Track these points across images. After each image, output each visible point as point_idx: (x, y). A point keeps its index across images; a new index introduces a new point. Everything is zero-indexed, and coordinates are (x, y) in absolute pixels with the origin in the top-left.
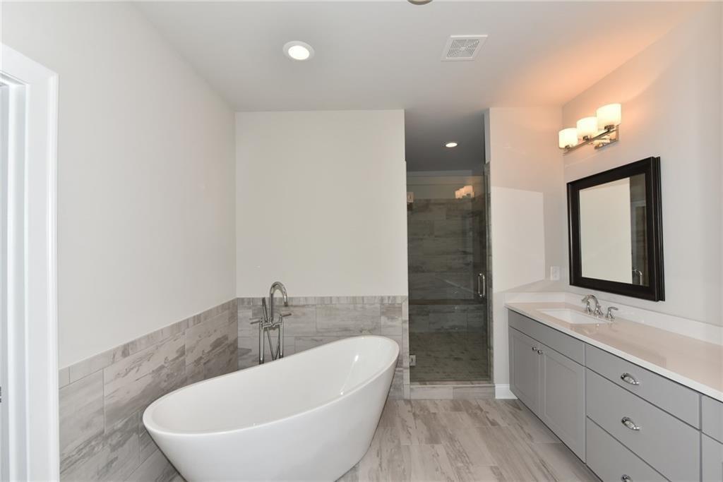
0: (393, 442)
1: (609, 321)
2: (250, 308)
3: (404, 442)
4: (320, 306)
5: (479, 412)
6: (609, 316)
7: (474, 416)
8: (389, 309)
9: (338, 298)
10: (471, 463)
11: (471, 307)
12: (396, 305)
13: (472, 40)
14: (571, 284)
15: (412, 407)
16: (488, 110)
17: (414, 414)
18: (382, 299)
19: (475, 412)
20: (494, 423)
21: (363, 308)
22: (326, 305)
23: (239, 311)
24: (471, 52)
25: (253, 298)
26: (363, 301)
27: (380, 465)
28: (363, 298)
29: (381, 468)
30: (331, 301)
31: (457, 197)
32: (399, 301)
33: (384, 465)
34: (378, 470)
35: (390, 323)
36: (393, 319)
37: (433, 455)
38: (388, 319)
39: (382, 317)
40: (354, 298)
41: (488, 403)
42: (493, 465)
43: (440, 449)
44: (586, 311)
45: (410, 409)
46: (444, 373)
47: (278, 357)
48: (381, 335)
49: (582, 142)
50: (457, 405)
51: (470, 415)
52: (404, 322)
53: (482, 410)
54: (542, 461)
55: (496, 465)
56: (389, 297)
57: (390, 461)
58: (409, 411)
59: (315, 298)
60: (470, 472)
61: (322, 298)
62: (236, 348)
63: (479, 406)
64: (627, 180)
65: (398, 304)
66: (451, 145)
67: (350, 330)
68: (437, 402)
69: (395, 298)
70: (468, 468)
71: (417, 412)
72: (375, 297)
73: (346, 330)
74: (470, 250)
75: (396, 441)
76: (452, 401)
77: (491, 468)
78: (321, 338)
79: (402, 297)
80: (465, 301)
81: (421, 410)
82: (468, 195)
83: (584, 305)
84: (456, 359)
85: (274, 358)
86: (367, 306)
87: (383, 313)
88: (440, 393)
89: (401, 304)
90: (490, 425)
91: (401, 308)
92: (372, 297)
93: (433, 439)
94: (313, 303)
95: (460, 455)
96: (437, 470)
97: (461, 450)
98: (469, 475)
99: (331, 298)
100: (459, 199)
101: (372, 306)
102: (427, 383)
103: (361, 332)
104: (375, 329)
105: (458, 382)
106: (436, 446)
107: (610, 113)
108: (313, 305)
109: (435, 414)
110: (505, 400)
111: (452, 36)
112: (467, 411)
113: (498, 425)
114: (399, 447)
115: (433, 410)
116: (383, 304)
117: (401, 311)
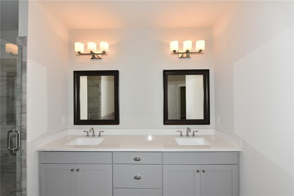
6: (100, 136)
14: (74, 124)
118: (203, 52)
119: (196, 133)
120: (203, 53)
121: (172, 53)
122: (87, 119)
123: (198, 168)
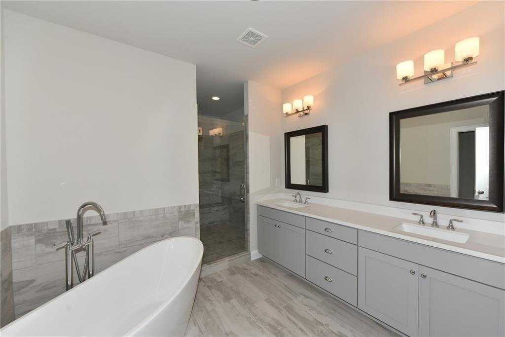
0: (202, 311)
1: (306, 205)
2: (31, 235)
3: (209, 307)
4: (123, 221)
5: (246, 271)
6: (306, 202)
7: (244, 274)
8: (184, 214)
9: (141, 211)
10: (255, 302)
11: (221, 208)
12: (191, 211)
13: (258, 36)
14: (286, 188)
15: (204, 282)
16: (247, 82)
17: (208, 286)
18: (180, 208)
19: (244, 272)
20: (256, 275)
21: (164, 217)
22: (129, 219)
23: (12, 241)
24: (254, 42)
25: (35, 224)
26: (164, 211)
27: (200, 331)
28: (164, 209)
29: (202, 333)
30: (134, 215)
31: (210, 135)
32: (192, 208)
33: (203, 329)
34: (200, 335)
35: (186, 225)
36: (188, 222)
37: (232, 308)
38: (185, 222)
39: (180, 222)
40: (156, 210)
41: (249, 264)
42: (265, 298)
43: (234, 302)
44: (295, 201)
45: (204, 284)
46: (217, 253)
47: (87, 277)
48: (179, 236)
49: (295, 112)
50: (232, 272)
51: (242, 275)
52: (196, 223)
53: (247, 270)
54: (286, 286)
55: (267, 298)
56: (185, 206)
57: (206, 325)
58: (204, 286)
59: (117, 214)
60: (256, 308)
61: (125, 214)
62: (11, 283)
63: (244, 268)
64: (304, 136)
65: (192, 210)
66: (216, 98)
67: (153, 237)
68: (219, 273)
69: (189, 206)
70: (254, 306)
71: (210, 285)
72: (174, 207)
73: (149, 237)
74: (219, 170)
75: (204, 309)
76: (228, 270)
77: (265, 300)
78: (124, 249)
79: (195, 205)
80: (218, 204)
81: (212, 283)
82: (220, 134)
83: (293, 198)
84: (220, 243)
85: (82, 280)
86: (168, 215)
87: (181, 219)
88: (221, 267)
89: (194, 210)
90: (254, 277)
91: (194, 213)
92: (171, 207)
93: (227, 298)
94: (116, 219)
95: (246, 301)
96: (238, 315)
97: (246, 297)
98: (257, 310)
99: (134, 212)
100: (212, 136)
101: (172, 214)
102: (211, 263)
103: (162, 237)
104: (174, 232)
105: (231, 257)
106: (230, 301)
107: (309, 100)
108: (115, 221)
109: (221, 281)
110: (256, 260)
111: (250, 28)
112: (239, 273)
113: (259, 275)
114: (208, 312)
115: (219, 280)
116: (181, 212)
117: (194, 215)
118: (474, 61)
119: (455, 224)
120: (476, 62)
121: (401, 82)
122: (305, 184)
123: (415, 268)
